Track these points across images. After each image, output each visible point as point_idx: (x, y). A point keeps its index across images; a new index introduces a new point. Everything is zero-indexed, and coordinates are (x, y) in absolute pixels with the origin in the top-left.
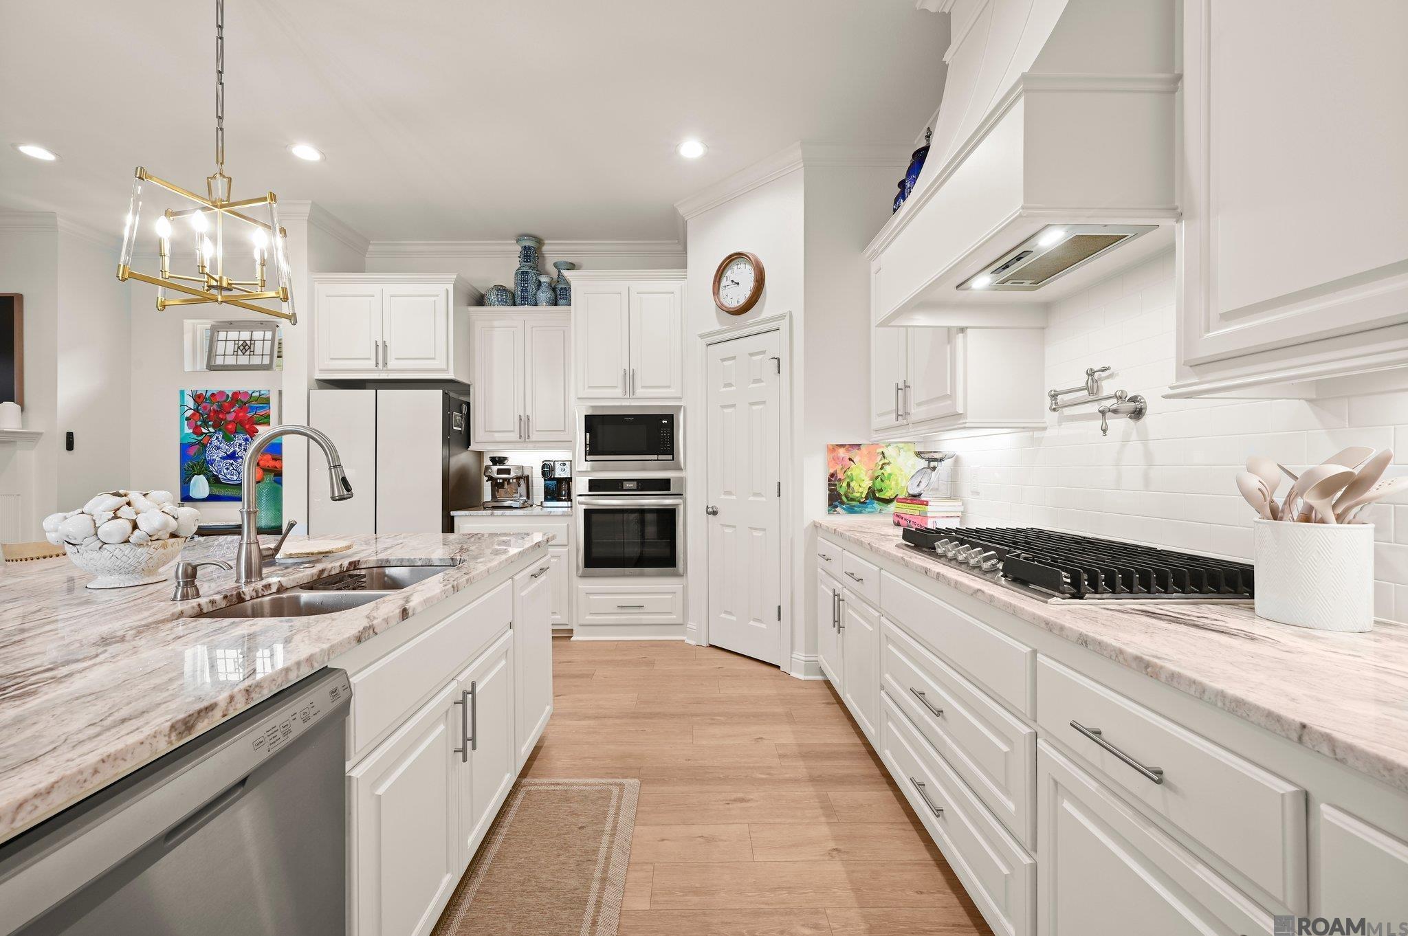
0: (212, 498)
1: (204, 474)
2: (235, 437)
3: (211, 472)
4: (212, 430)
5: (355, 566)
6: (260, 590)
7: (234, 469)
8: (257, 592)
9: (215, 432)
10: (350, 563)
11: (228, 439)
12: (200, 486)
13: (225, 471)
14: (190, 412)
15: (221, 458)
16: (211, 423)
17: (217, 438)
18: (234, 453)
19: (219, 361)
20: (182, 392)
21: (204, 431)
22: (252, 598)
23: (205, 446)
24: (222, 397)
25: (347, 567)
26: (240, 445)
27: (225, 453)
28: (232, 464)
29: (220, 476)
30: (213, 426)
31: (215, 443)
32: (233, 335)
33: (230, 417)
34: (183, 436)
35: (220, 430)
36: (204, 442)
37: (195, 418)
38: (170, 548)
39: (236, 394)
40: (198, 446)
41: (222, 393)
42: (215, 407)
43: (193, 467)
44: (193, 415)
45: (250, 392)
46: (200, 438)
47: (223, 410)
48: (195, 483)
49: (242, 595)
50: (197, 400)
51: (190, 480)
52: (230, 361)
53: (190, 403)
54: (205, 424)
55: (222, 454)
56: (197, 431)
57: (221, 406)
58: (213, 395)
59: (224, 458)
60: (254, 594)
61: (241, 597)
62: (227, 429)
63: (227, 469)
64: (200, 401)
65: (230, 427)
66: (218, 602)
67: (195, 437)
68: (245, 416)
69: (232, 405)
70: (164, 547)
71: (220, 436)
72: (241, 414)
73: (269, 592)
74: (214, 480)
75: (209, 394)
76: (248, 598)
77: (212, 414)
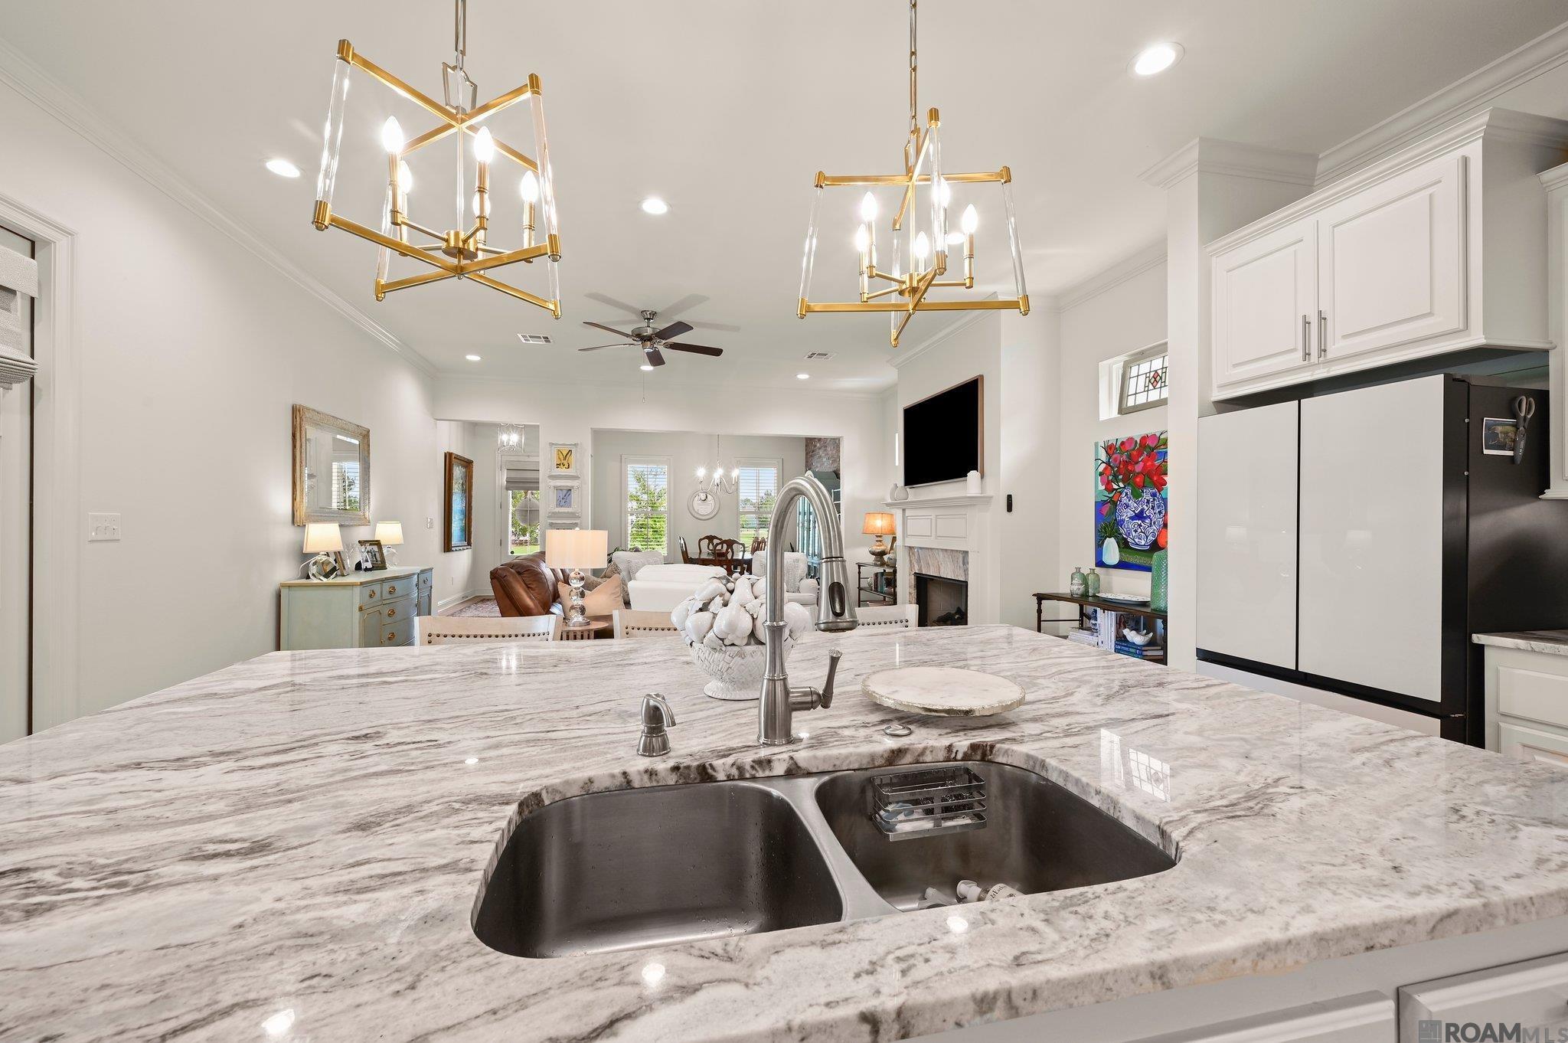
0: (1122, 565)
1: (1115, 537)
2: (1143, 492)
3: (1121, 534)
4: (1121, 485)
5: (984, 755)
6: (748, 767)
7: (1142, 532)
8: (740, 769)
9: (1124, 488)
10: (974, 747)
11: (1136, 496)
12: (1112, 552)
13: (1134, 533)
14: (1104, 465)
15: (1130, 518)
16: (1121, 477)
17: (1127, 494)
18: (1142, 511)
19: (1131, 402)
20: (1096, 444)
21: (1115, 487)
22: (729, 778)
23: (1115, 504)
24: (1131, 443)
25: (965, 754)
26: (1148, 501)
27: (1134, 511)
28: (1140, 526)
29: (1129, 540)
30: (1123, 481)
31: (1125, 500)
32: (1145, 367)
33: (1138, 468)
34: (1098, 493)
35: (1129, 484)
36: (1115, 499)
37: (1107, 472)
38: (748, 658)
39: (1144, 439)
40: (1109, 504)
41: (1131, 439)
42: (1124, 457)
43: (1105, 529)
44: (1105, 469)
45: (1158, 435)
46: (1111, 495)
47: (1132, 460)
48: (1106, 547)
49: (710, 771)
50: (1109, 451)
51: (1103, 543)
52: (1141, 399)
53: (1103, 456)
54: (1117, 481)
55: (1131, 514)
56: (1109, 489)
57: (1130, 456)
58: (1123, 443)
59: (1132, 518)
60: (734, 772)
61: (707, 773)
62: (1135, 483)
63: (1136, 531)
64: (1110, 452)
65: (1138, 480)
66: (662, 775)
67: (1106, 493)
68: (1153, 465)
69: (1140, 454)
70: (742, 655)
71: (1129, 491)
72: (1149, 463)
73: (767, 773)
74: (1124, 545)
75: (1119, 443)
76: (721, 776)
77: (1121, 466)
